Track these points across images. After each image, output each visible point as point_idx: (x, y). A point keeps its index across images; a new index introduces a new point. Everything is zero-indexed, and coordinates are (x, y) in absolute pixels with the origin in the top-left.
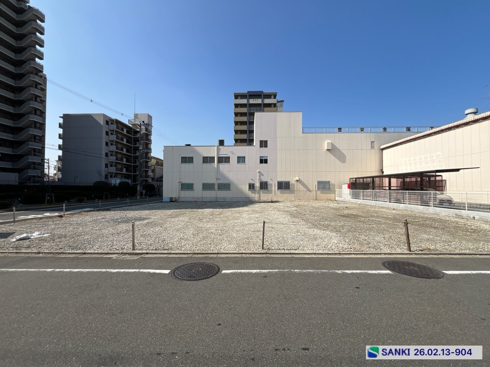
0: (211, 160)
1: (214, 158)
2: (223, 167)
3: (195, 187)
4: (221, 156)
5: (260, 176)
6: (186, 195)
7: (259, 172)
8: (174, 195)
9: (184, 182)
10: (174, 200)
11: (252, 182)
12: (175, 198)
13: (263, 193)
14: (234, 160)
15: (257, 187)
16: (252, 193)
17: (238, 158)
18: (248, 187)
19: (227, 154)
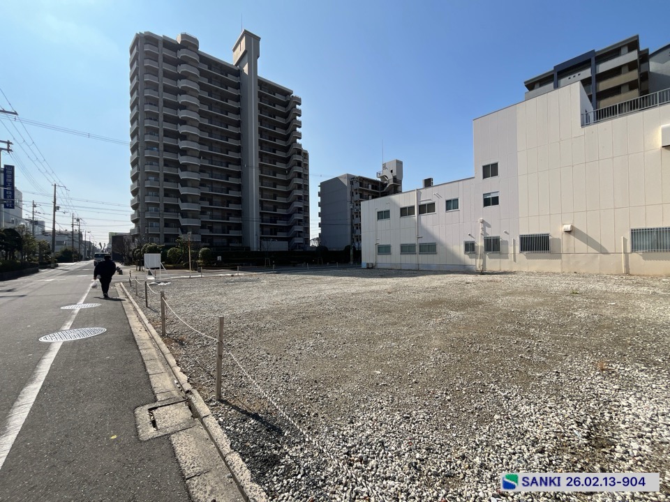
0: (410, 211)
1: (413, 207)
2: (426, 218)
3: (393, 250)
4: (422, 203)
5: (484, 229)
6: (383, 260)
7: (483, 222)
8: (371, 260)
9: (380, 244)
10: (371, 266)
11: (470, 239)
12: (372, 264)
13: (490, 258)
14: (440, 206)
15: (478, 246)
16: (471, 258)
17: (448, 202)
18: (463, 247)
19: (430, 200)
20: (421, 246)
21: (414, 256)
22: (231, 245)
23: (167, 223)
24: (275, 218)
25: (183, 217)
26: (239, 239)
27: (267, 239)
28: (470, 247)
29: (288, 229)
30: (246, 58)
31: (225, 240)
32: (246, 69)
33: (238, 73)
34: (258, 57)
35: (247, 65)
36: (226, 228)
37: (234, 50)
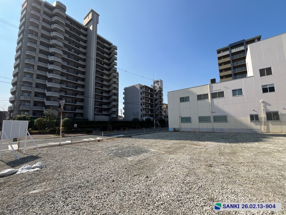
0: (205, 96)
1: (207, 94)
2: (218, 101)
3: (193, 120)
4: (214, 92)
5: (265, 107)
6: (186, 126)
7: (263, 102)
8: (177, 127)
9: (183, 116)
10: (176, 130)
11: (254, 113)
12: (177, 129)
13: (272, 125)
14: (228, 94)
15: (262, 118)
16: (256, 124)
17: (234, 91)
18: (249, 118)
19: (220, 90)
20: (214, 117)
21: (210, 124)
22: (76, 117)
23: (36, 104)
24: (101, 104)
25: (47, 100)
26: (82, 114)
27: (98, 115)
28: (254, 118)
29: (108, 110)
30: (92, 22)
31: (72, 115)
32: (91, 28)
33: (86, 29)
34: (98, 23)
35: (92, 26)
36: (74, 108)
37: (85, 19)
